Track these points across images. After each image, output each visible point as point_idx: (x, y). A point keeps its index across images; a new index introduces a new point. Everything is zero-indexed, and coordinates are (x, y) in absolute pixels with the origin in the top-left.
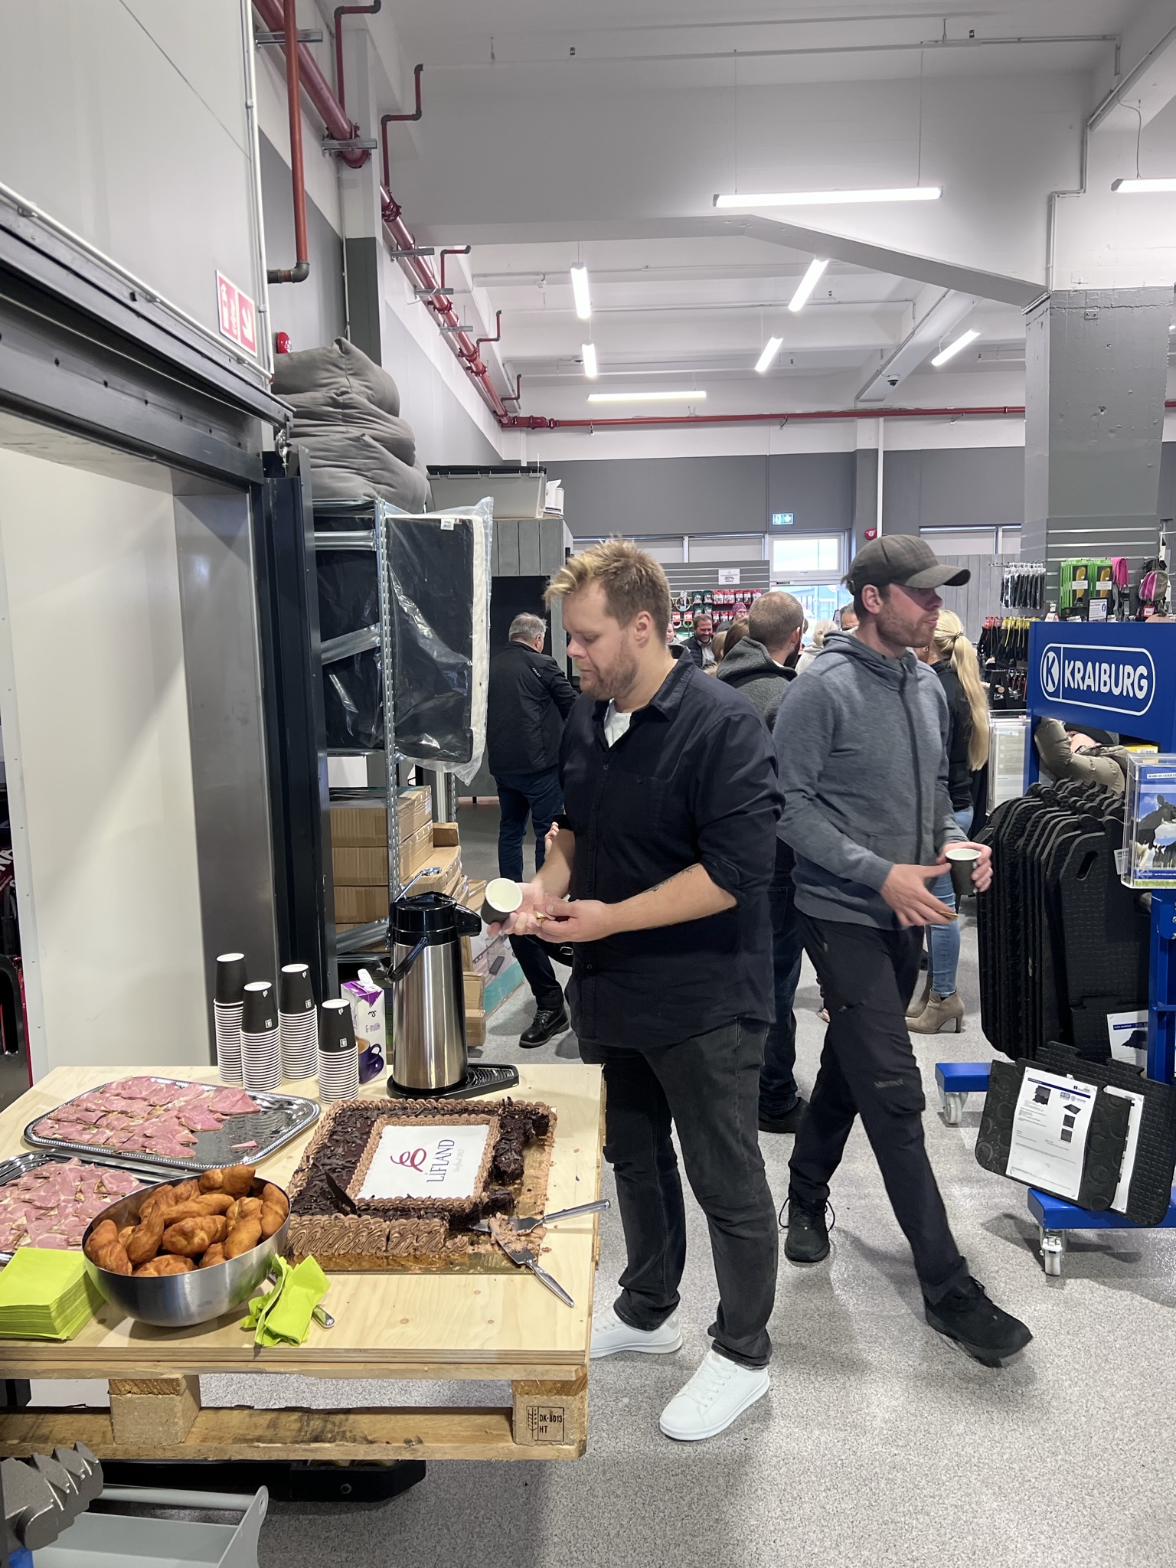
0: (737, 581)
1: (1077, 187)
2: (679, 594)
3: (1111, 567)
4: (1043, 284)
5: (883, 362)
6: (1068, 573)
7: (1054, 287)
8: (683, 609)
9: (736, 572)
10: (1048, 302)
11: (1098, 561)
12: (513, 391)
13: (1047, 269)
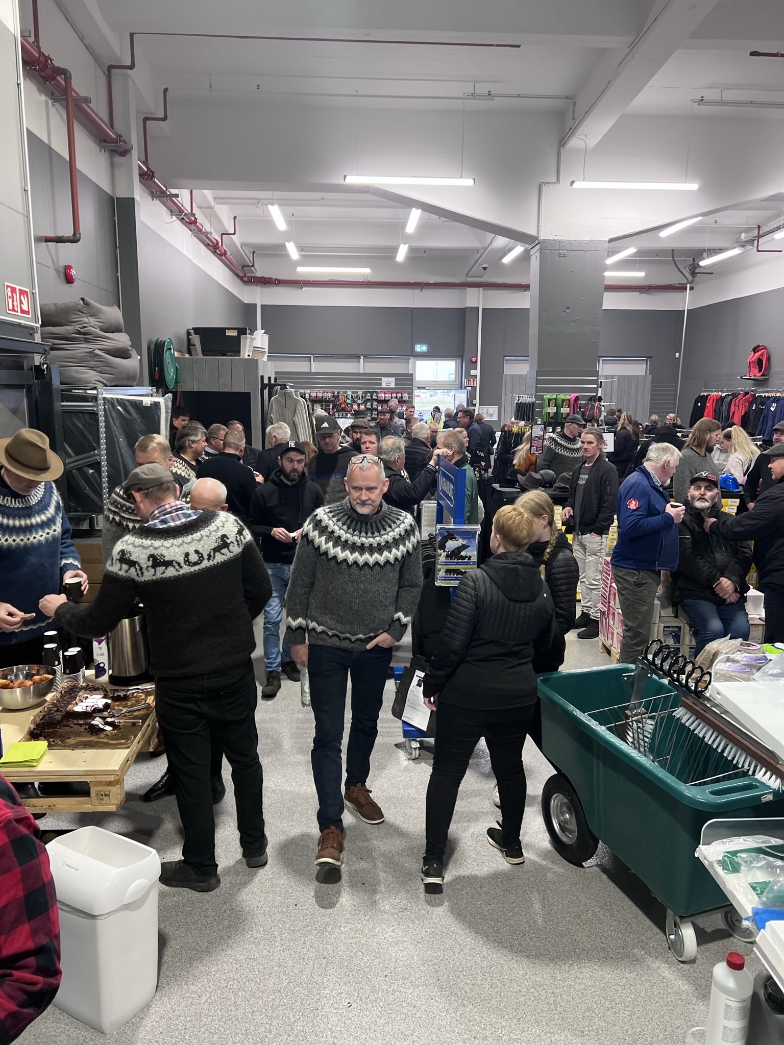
0: (393, 386)
1: (555, 180)
2: (357, 392)
3: (569, 400)
4: (536, 235)
5: (478, 256)
6: (546, 402)
7: (541, 237)
8: (359, 402)
9: (393, 379)
10: (539, 245)
11: (562, 396)
12: (250, 261)
13: (538, 226)
